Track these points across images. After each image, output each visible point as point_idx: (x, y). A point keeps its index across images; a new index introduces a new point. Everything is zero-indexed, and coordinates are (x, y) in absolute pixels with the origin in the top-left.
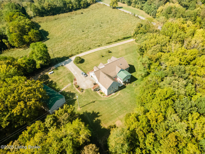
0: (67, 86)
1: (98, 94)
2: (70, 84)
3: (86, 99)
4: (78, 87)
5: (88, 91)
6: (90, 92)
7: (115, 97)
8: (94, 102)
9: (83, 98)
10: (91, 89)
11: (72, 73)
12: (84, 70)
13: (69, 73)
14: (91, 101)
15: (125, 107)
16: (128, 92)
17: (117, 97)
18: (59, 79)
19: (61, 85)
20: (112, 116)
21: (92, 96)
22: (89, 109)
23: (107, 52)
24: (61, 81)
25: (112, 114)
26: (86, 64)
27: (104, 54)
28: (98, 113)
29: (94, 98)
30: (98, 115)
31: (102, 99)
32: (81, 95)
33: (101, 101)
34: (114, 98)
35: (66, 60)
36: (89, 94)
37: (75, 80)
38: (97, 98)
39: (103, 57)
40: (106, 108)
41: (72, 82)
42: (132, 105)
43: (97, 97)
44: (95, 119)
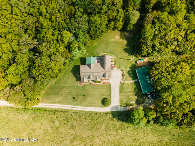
1: (114, 62)
3: (124, 63)
4: (123, 75)
6: (118, 66)
7: (107, 53)
8: (121, 58)
14: (122, 60)
17: (105, 52)
20: (117, 44)
21: (119, 63)
22: (126, 56)
25: (116, 44)
28: (123, 50)
30: (124, 49)
31: (114, 57)
33: (117, 56)
34: (108, 53)
37: (121, 83)
38: (118, 60)
40: (116, 50)
43: (117, 60)
44: (128, 48)
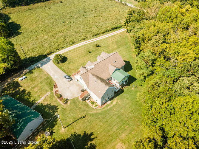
0: (45, 96)
1: (88, 105)
2: (49, 93)
3: (72, 114)
4: (60, 97)
5: (73, 101)
6: (78, 103)
7: (112, 108)
8: (84, 117)
9: (68, 112)
10: (77, 98)
11: (52, 76)
12: (67, 72)
13: (48, 77)
14: (80, 116)
15: (126, 121)
16: (127, 99)
17: (114, 106)
18: (33, 86)
19: (37, 95)
20: (110, 136)
21: (81, 108)
22: (78, 128)
23: (94, 46)
24: (36, 89)
25: (111, 133)
26: (69, 63)
27: (91, 49)
28: (92, 134)
29: (83, 111)
30: (92, 137)
31: (95, 112)
32: (65, 109)
33: (92, 115)
34: (110, 109)
35: (43, 59)
36: (76, 105)
37: (56, 86)
38: (87, 111)
39: (90, 52)
40: (101, 124)
41: (52, 89)
42: (135, 117)
43: (87, 109)
44: (87, 145)
